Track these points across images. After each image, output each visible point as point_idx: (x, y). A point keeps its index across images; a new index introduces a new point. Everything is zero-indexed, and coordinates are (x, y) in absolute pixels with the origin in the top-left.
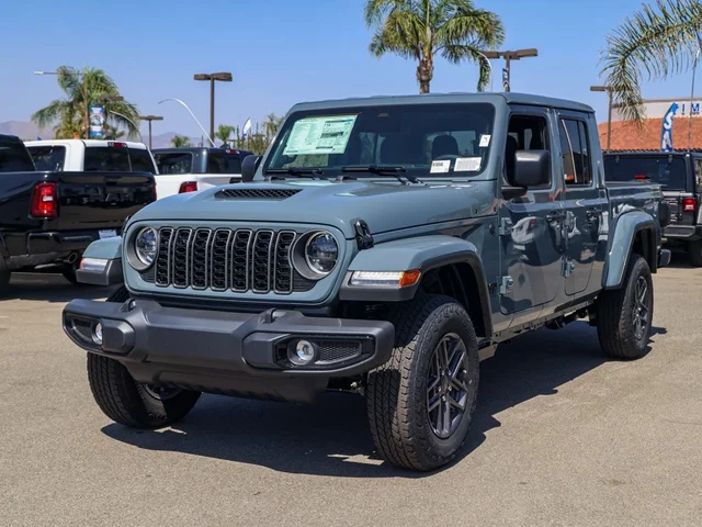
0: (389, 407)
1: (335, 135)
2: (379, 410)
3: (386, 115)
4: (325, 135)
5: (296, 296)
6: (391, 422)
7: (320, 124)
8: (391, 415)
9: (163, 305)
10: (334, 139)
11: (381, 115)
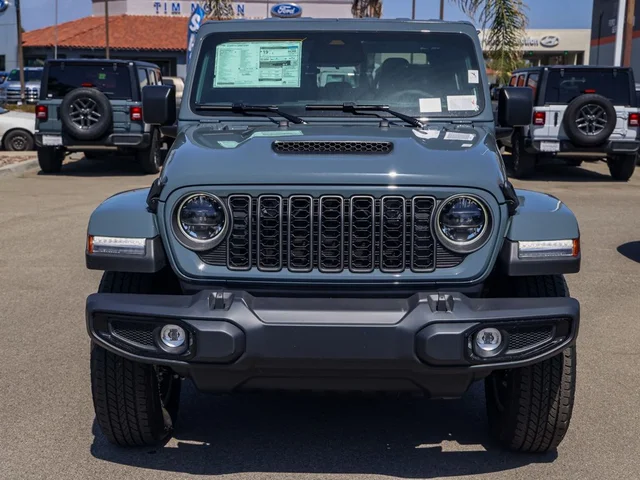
0: (551, 390)
1: (278, 64)
2: (537, 395)
3: (339, 42)
4: (263, 64)
5: (440, 273)
6: (550, 406)
7: (253, 49)
8: (551, 399)
9: (254, 294)
10: (279, 69)
11: (334, 42)
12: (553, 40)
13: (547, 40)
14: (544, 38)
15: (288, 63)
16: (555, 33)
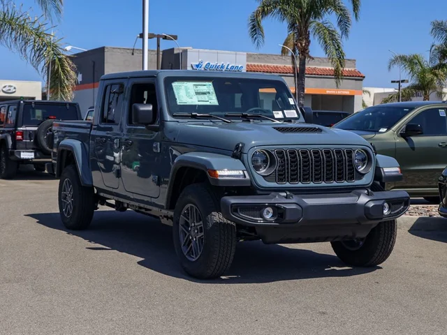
1: (204, 93)
4: (197, 93)
5: (357, 182)
7: (190, 85)
10: (206, 96)
11: (227, 83)
12: (12, 88)
13: (7, 88)
14: (5, 87)
15: (209, 93)
16: (13, 83)
